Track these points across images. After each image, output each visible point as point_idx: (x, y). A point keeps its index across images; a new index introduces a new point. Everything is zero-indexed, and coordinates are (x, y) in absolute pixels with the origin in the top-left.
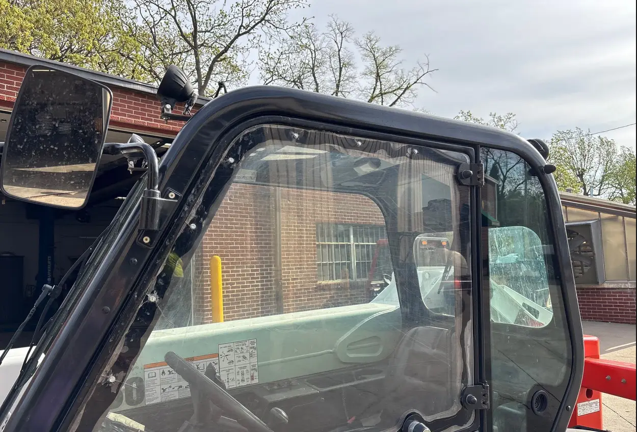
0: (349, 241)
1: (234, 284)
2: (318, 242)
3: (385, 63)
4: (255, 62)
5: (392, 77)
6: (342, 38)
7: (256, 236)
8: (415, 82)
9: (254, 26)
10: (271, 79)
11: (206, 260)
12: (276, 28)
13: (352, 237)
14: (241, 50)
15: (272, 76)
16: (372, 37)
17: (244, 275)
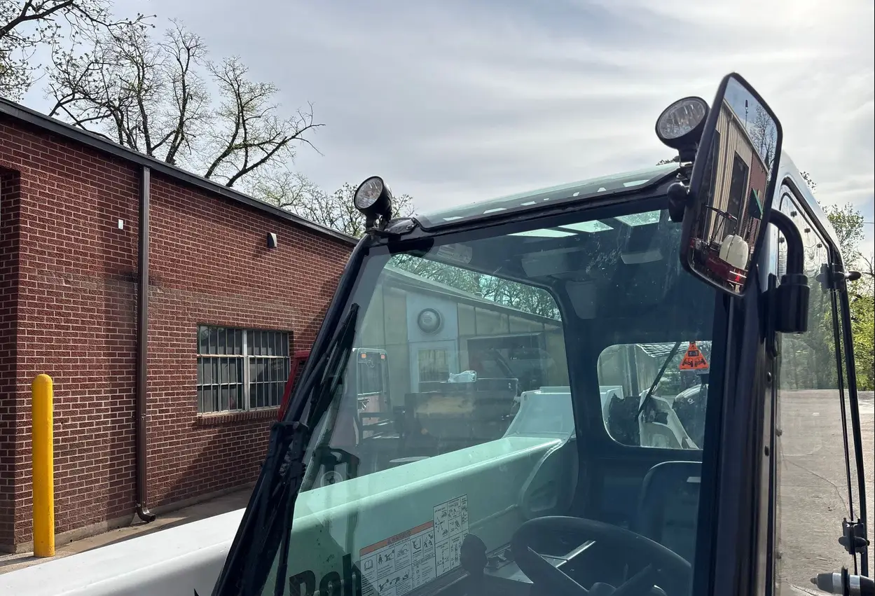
0: (241, 353)
1: (66, 420)
2: (198, 353)
3: (253, 103)
4: (44, 66)
5: (259, 124)
6: (189, 57)
7: (107, 342)
8: (293, 137)
9: (52, 10)
10: (71, 97)
11: (21, 381)
12: (92, 20)
13: (245, 346)
14: (21, 42)
15: (73, 94)
16: (237, 64)
17: (84, 406)
